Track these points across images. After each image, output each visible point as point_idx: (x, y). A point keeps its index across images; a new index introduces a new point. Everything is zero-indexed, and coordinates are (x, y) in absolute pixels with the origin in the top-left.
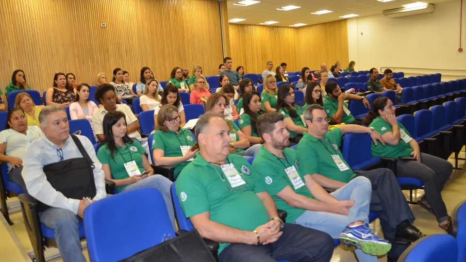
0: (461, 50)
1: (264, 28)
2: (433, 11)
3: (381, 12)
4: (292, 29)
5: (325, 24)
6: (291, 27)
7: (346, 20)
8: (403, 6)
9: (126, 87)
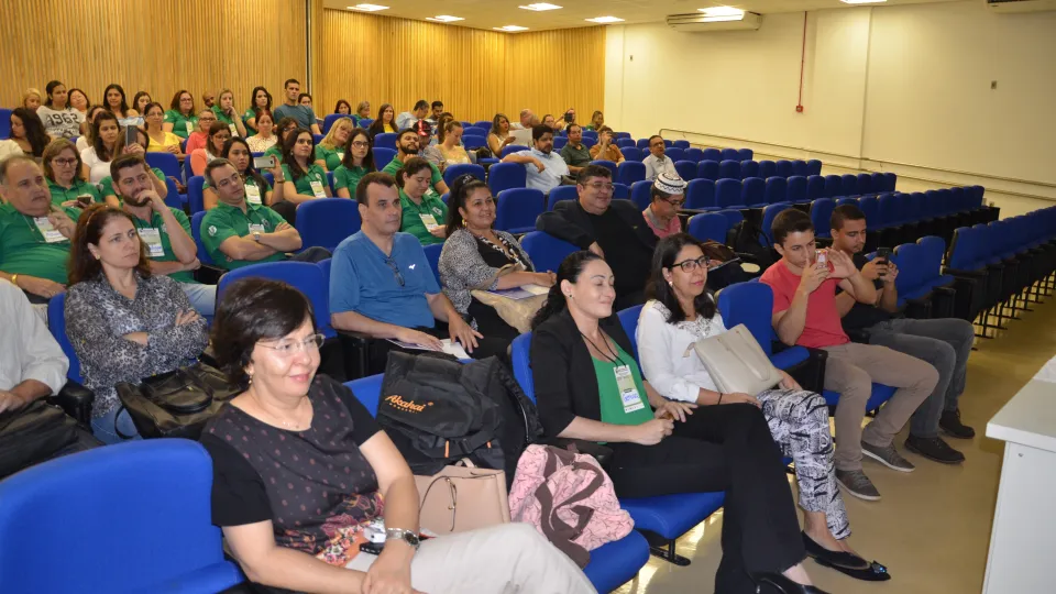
0: (800, 109)
1: (437, 28)
2: (757, 26)
3: (664, 19)
4: (502, 36)
5: (566, 31)
6: (498, 32)
7: (603, 27)
8: (701, 10)
9: (72, 117)
